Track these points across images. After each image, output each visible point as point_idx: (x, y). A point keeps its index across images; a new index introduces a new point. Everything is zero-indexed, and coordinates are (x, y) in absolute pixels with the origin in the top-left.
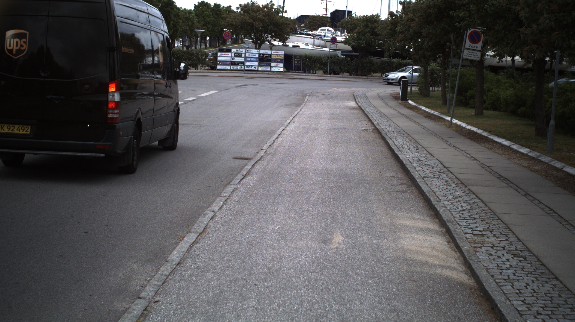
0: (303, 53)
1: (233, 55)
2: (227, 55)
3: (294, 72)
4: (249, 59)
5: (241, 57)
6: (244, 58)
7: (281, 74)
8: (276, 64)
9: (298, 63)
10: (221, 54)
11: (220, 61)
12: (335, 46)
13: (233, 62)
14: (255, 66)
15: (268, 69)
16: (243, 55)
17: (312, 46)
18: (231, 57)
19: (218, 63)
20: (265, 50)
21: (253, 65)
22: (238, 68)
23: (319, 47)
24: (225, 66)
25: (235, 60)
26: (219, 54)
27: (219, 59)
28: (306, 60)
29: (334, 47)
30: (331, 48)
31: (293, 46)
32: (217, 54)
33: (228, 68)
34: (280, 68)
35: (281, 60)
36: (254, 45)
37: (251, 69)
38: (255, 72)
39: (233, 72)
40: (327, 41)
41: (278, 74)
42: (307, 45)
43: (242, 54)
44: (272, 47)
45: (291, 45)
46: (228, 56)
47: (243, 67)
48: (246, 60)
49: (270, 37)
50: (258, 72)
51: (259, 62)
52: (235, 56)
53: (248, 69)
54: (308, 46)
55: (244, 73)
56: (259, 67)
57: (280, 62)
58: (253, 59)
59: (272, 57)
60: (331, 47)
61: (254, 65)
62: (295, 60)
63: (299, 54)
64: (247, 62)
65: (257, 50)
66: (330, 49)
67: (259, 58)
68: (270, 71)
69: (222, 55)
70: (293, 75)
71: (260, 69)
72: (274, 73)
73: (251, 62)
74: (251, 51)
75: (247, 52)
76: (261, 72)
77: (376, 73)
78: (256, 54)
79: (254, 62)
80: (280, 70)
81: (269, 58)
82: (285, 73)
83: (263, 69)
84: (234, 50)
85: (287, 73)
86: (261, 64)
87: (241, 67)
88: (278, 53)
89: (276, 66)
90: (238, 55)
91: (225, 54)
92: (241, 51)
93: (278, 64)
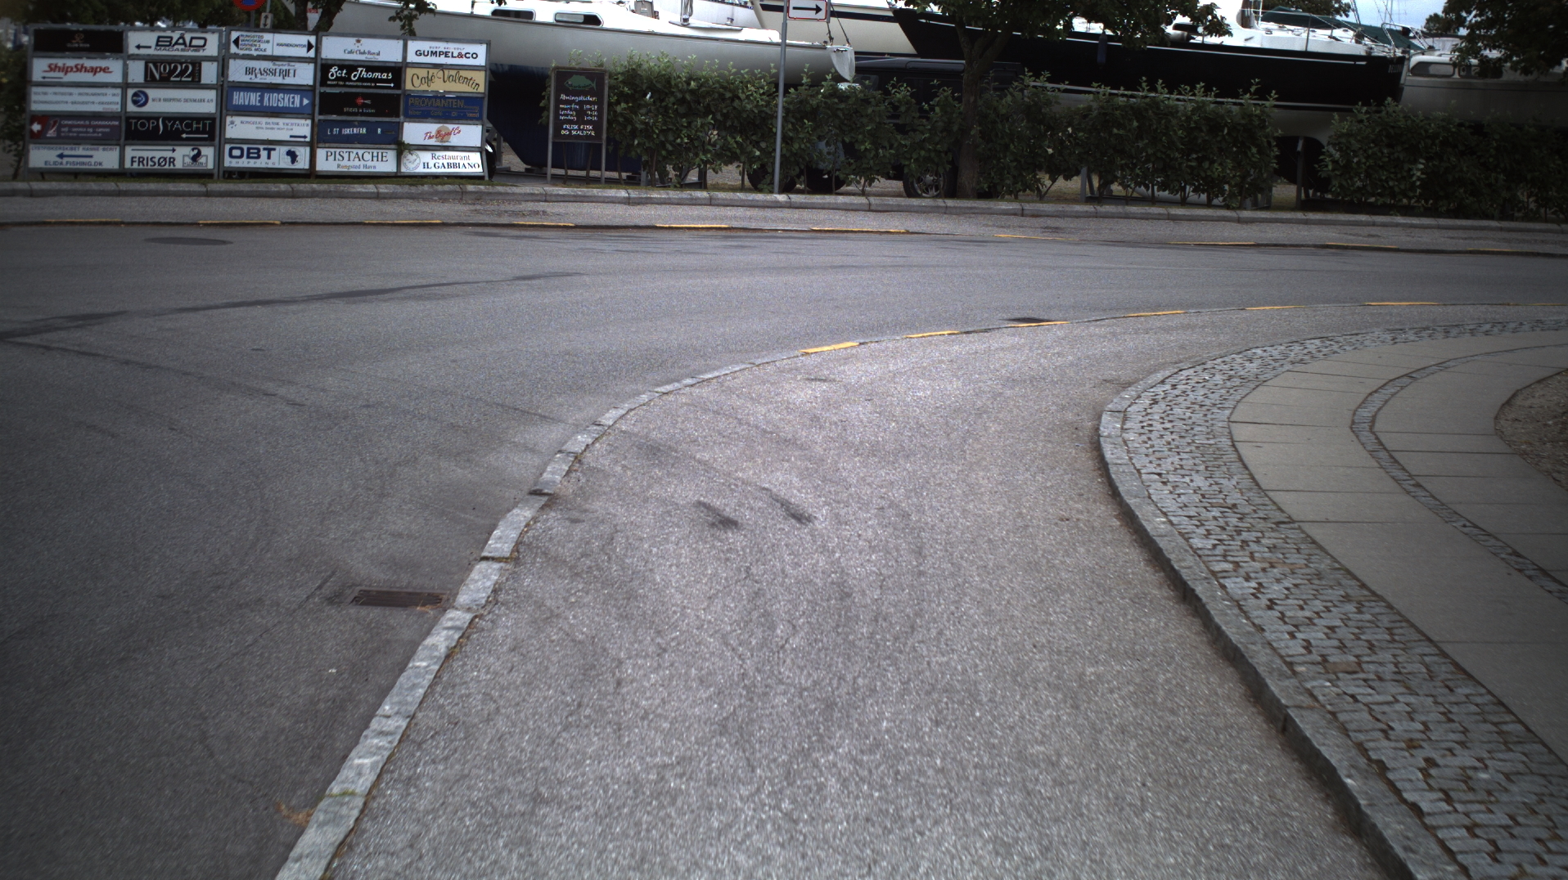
0: (619, 58)
1: (137, 72)
2: (94, 71)
3: (555, 180)
4: (253, 98)
5: (195, 82)
6: (212, 94)
7: (464, 193)
8: (433, 127)
9: (580, 121)
10: (52, 68)
11: (45, 118)
13: (138, 117)
14: (295, 141)
15: (386, 163)
16: (209, 73)
17: (676, 16)
18: (125, 86)
19: (36, 127)
20: (359, 35)
21: (275, 135)
22: (172, 160)
24: (80, 151)
25: (151, 108)
26: (40, 67)
27: (42, 100)
28: (635, 97)
29: (812, 14)
31: (562, 20)
33: (107, 158)
34: (461, 153)
35: (469, 101)
37: (262, 163)
38: (283, 187)
39: (135, 186)
41: (444, 198)
44: (411, 14)
46: (101, 77)
47: (208, 152)
48: (226, 107)
50: (306, 187)
51: (318, 117)
52: (150, 80)
53: (244, 163)
54: (655, 13)
55: (212, 194)
56: (321, 153)
57: (462, 117)
58: (274, 100)
59: (408, 86)
61: (284, 136)
62: (558, 101)
63: (589, 63)
64: (237, 120)
65: (303, 39)
66: (784, 36)
67: (320, 89)
68: (396, 177)
69: (52, 74)
70: (546, 198)
71: (328, 161)
72: (413, 190)
73: (264, 120)
74: (263, 46)
75: (233, 49)
76: (332, 187)
77: (1067, 178)
78: (298, 65)
79: (281, 121)
80: (461, 170)
81: (389, 89)
82: (500, 189)
83: (345, 162)
84: (141, 39)
85: (509, 189)
86: (336, 131)
87: (199, 154)
88: (446, 54)
89: (432, 142)
90: (172, 72)
91: (80, 69)
92: (195, 42)
93: (450, 127)
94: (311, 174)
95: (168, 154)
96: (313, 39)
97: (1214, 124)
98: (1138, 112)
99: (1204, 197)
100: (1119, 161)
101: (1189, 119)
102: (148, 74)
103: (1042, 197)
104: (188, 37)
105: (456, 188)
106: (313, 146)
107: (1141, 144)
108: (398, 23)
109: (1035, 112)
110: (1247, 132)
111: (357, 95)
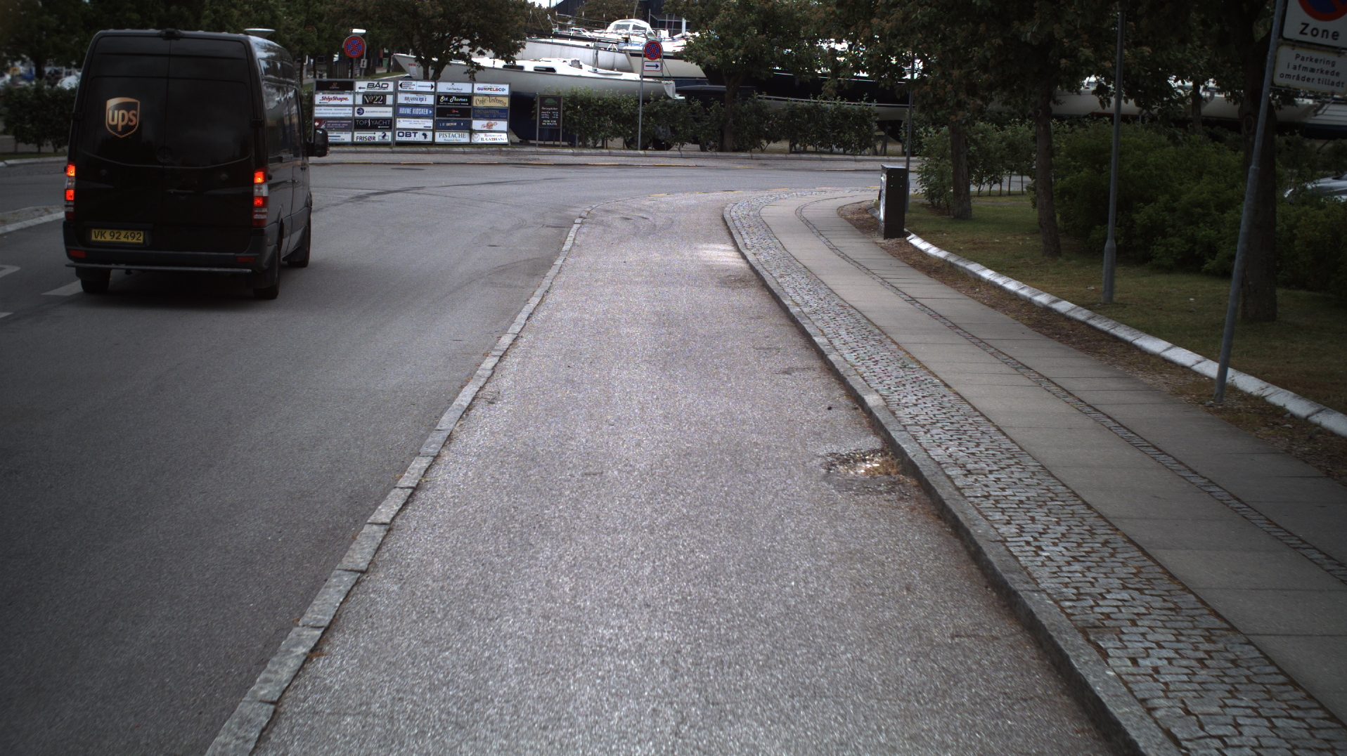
0: (565, 88)
1: (359, 100)
2: (341, 99)
3: (540, 146)
4: (408, 111)
5: (384, 104)
6: (390, 109)
7: (501, 151)
8: (485, 122)
9: (551, 118)
10: (324, 99)
11: (320, 120)
12: (657, 66)
13: (360, 119)
14: (426, 129)
15: (464, 138)
16: (389, 99)
17: (591, 68)
18: (354, 106)
19: (317, 124)
20: (453, 81)
21: (418, 126)
22: (374, 138)
23: (612, 69)
24: (336, 134)
25: (365, 115)
26: (318, 98)
27: (319, 112)
28: (574, 108)
29: (654, 68)
30: (645, 74)
31: (537, 70)
32: (311, 99)
33: (346, 137)
34: (499, 133)
35: (501, 110)
36: (421, 68)
37: (412, 139)
38: (424, 149)
39: (359, 149)
40: (634, 54)
41: (493, 153)
42: (576, 64)
43: (384, 95)
44: (474, 73)
45: (529, 66)
46: (344, 102)
47: (389, 134)
48: (397, 114)
49: (469, 45)
50: (433, 149)
51: (436, 118)
52: (365, 103)
53: (405, 139)
54: (580, 67)
55: (393, 152)
56: (437, 134)
57: (498, 118)
58: (417, 111)
59: (474, 104)
60: (646, 68)
61: (421, 127)
62: (541, 110)
63: (554, 92)
64: (401, 120)
65: (429, 84)
66: (642, 76)
67: (436, 106)
68: (470, 145)
69: (325, 101)
70: (538, 153)
71: (440, 138)
72: (479, 150)
73: (413, 120)
74: (412, 87)
75: (400, 88)
76: (445, 149)
77: (775, 142)
78: (427, 96)
79: (420, 120)
80: (498, 141)
81: (466, 106)
82: (517, 149)
83: (447, 138)
84: (361, 85)
85: (521, 150)
86: (443, 124)
87: (385, 135)
88: (491, 89)
89: (485, 129)
90: (374, 99)
91: (335, 99)
92: (384, 86)
93: (493, 122)
94: (433, 144)
95: (372, 135)
96: (433, 84)
97: (846, 115)
98: (808, 110)
99: (841, 150)
100: (799, 134)
101: (833, 113)
102: (364, 101)
103: (763, 151)
104: (381, 83)
105: (497, 149)
106: (434, 131)
107: (809, 125)
108: (468, 75)
109: (760, 112)
110: (862, 118)
111: (452, 109)
